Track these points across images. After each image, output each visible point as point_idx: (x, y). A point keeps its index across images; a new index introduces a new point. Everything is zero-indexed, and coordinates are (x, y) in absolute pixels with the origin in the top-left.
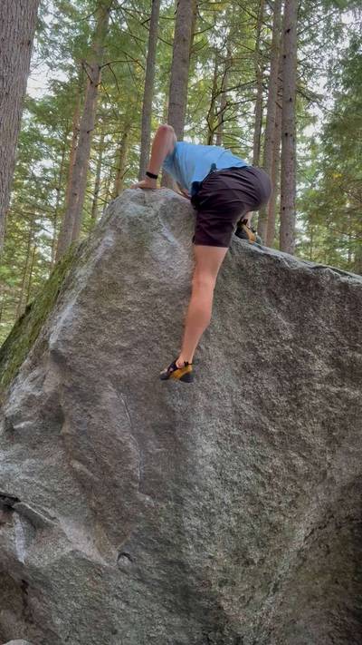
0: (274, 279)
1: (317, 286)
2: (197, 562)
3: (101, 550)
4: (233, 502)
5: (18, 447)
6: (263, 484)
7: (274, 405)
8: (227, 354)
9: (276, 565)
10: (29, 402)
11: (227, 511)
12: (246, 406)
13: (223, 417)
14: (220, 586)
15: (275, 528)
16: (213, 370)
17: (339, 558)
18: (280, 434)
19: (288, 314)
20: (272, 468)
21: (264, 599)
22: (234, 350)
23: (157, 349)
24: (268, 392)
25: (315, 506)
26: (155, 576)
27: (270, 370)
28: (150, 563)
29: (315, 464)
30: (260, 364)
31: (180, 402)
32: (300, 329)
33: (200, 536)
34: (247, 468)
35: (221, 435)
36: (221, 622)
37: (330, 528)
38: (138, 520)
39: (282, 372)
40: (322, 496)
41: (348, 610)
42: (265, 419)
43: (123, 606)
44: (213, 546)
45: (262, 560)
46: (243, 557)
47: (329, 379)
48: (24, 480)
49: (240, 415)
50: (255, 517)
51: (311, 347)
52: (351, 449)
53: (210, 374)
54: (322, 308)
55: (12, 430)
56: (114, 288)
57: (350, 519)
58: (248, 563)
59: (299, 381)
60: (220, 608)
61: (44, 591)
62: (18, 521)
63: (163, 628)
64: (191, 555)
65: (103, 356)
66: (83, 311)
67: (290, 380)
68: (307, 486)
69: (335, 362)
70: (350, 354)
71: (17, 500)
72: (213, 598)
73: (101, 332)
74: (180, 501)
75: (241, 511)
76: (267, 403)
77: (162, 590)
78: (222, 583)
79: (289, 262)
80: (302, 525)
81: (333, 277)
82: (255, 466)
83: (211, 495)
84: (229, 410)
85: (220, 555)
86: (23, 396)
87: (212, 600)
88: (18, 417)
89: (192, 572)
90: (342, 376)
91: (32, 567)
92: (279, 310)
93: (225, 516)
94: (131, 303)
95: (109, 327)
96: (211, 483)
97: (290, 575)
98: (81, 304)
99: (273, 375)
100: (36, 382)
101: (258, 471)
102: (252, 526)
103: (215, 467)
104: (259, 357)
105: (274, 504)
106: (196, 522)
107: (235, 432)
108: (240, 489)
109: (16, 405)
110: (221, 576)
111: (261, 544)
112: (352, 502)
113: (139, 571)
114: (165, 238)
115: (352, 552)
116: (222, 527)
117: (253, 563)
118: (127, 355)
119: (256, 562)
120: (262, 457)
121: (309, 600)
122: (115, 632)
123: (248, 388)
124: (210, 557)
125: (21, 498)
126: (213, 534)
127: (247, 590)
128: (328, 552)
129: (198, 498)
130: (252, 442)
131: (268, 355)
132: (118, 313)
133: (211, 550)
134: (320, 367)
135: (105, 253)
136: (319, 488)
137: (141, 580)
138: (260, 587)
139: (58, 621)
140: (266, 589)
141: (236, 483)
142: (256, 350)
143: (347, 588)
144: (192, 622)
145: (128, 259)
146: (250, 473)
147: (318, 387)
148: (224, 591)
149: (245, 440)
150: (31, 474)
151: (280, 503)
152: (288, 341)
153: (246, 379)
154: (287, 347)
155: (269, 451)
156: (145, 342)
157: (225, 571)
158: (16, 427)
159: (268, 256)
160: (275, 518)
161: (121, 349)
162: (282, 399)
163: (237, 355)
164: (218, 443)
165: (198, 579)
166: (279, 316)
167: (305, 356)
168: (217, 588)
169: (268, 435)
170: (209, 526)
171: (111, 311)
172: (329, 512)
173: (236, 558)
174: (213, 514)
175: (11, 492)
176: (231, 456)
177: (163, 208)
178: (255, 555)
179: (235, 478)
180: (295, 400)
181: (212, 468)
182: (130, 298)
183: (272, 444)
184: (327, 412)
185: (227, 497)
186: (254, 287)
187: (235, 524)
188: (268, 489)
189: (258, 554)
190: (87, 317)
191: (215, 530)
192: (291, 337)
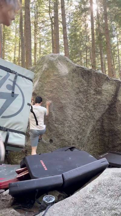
0: (83, 72)
1: (91, 74)
2: (68, 139)
9: (84, 140)
11: (74, 126)
12: (77, 101)
13: (73, 104)
14: (73, 145)
15: (83, 130)
17: (96, 140)
19: (85, 80)
20: (83, 116)
21: (81, 149)
23: (59, 90)
24: (82, 98)
25: (91, 125)
26: (58, 144)
28: (57, 141)
29: (91, 114)
30: (80, 92)
31: (64, 101)
32: (88, 83)
33: (68, 133)
34: (78, 116)
37: (94, 132)
38: (54, 130)
39: (84, 93)
40: (92, 123)
41: (98, 153)
42: (81, 104)
45: (81, 138)
46: (77, 137)
47: (94, 94)
49: (76, 104)
50: (80, 127)
51: (90, 87)
52: (99, 111)
54: (92, 78)
56: (48, 76)
57: (98, 129)
58: (78, 139)
59: (88, 95)
64: (66, 137)
65: (46, 93)
67: (86, 95)
68: (90, 120)
69: (95, 90)
70: (98, 88)
73: (45, 87)
74: (64, 124)
75: (76, 126)
76: (82, 101)
77: (60, 147)
79: (85, 69)
80: (89, 130)
81: (94, 71)
83: (71, 122)
85: (73, 137)
89: (67, 141)
90: (97, 93)
91: (29, 146)
92: (84, 79)
94: (52, 80)
95: (47, 86)
96: (71, 120)
97: (86, 143)
98: (40, 81)
102: (79, 130)
104: (80, 90)
105: (83, 124)
106: (67, 129)
107: (75, 108)
108: (76, 121)
110: (73, 142)
111: (80, 134)
112: (99, 125)
114: (59, 64)
115: (98, 138)
118: (51, 92)
121: (90, 151)
123: (78, 97)
124: (71, 137)
128: (94, 138)
129: (68, 123)
130: (78, 110)
131: (82, 90)
132: (49, 82)
133: (71, 136)
134: (92, 92)
135: (45, 69)
136: (92, 121)
137: (55, 146)
140: (82, 146)
143: (98, 147)
145: (51, 70)
146: (78, 117)
147: (92, 96)
151: (84, 124)
153: (77, 95)
154: (85, 88)
155: (82, 112)
156: (56, 88)
157: (74, 141)
159: (81, 67)
160: (83, 128)
161: (50, 91)
162: (85, 100)
163: (75, 90)
164: (72, 110)
165: (68, 143)
167: (89, 89)
169: (82, 108)
170: (70, 130)
171: (48, 82)
172: (94, 127)
174: (71, 127)
177: (58, 58)
179: (75, 118)
180: (87, 100)
181: (71, 116)
182: (52, 79)
183: (83, 110)
184: (94, 102)
185: (74, 123)
186: (78, 74)
187: (75, 129)
188: (82, 121)
189: (80, 137)
190: (41, 84)
191: (71, 131)
192: (86, 85)
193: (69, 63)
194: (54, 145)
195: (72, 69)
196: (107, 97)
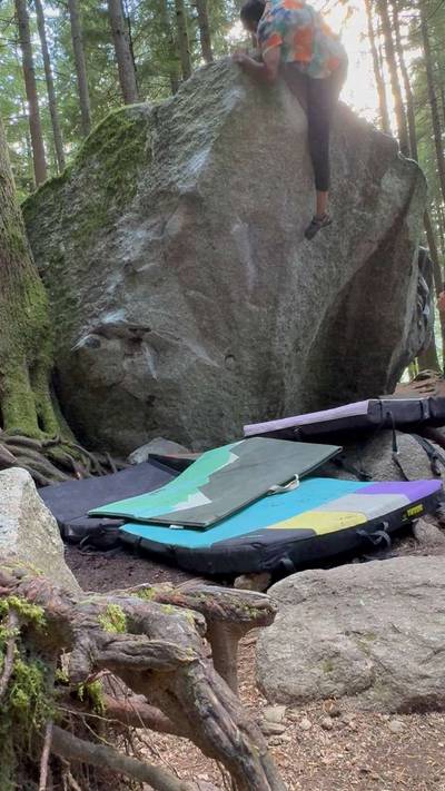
2: (279, 350)
3: (212, 357)
4: (301, 302)
5: (142, 287)
6: (316, 288)
10: (150, 247)
11: (298, 310)
14: (285, 367)
15: (313, 321)
18: (330, 248)
20: (322, 275)
25: (326, 307)
26: (249, 368)
28: (248, 359)
29: (339, 271)
33: (283, 330)
34: (311, 276)
36: (280, 395)
37: (323, 327)
38: (245, 325)
40: (331, 298)
43: (228, 395)
44: (288, 337)
46: (297, 345)
47: (360, 205)
48: (153, 313)
50: (309, 313)
55: (135, 273)
57: (332, 319)
60: (283, 384)
61: (174, 397)
62: (146, 349)
64: (276, 345)
65: (235, 194)
66: (218, 156)
70: (372, 186)
71: (148, 330)
72: (280, 377)
74: (276, 304)
75: (303, 309)
77: (251, 378)
78: (286, 365)
80: (319, 321)
82: (315, 274)
85: (289, 343)
86: (143, 243)
88: (141, 261)
89: (275, 358)
90: (365, 203)
91: (164, 381)
93: (296, 314)
96: (295, 288)
98: (216, 150)
100: (155, 228)
101: (316, 277)
102: (306, 321)
108: (306, 292)
109: (137, 251)
110: (287, 360)
111: (305, 335)
113: (239, 367)
116: (294, 322)
120: (319, 267)
122: (222, 415)
124: (286, 345)
125: (152, 327)
126: (289, 327)
129: (287, 300)
132: (251, 155)
133: (286, 340)
134: (357, 196)
137: (240, 373)
139: (184, 418)
141: (305, 288)
144: (264, 399)
146: (311, 280)
147: (355, 211)
150: (157, 307)
152: (345, 177)
154: (345, 181)
155: (323, 262)
157: (289, 356)
158: (139, 270)
165: (277, 363)
167: (351, 188)
168: (284, 370)
169: (324, 250)
170: (288, 322)
171: (244, 154)
172: (328, 313)
173: (294, 346)
174: (292, 312)
175: (143, 323)
179: (305, 283)
180: (342, 222)
181: (297, 277)
183: (325, 256)
184: (355, 230)
185: (299, 298)
187: (299, 319)
188: (318, 291)
189: (303, 343)
190: (222, 160)
191: (291, 324)
192: (347, 173)
194: (237, 371)
196: (386, 217)
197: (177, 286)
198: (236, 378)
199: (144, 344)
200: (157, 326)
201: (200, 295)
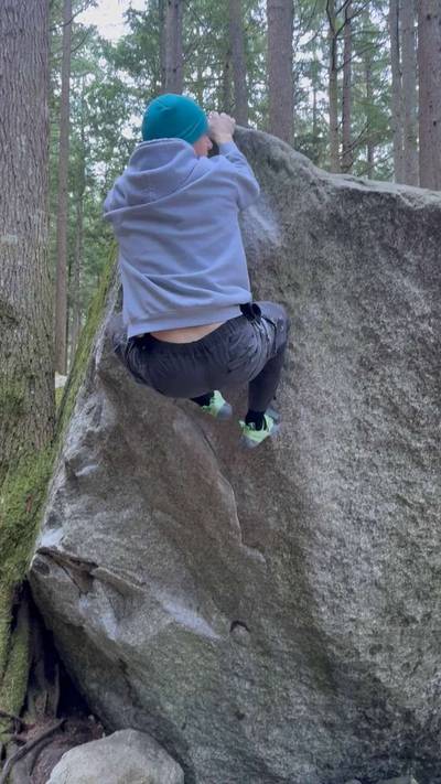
0: (390, 228)
2: (335, 627)
4: (373, 546)
5: (85, 498)
6: (414, 519)
7: (415, 411)
8: (334, 350)
10: (89, 441)
11: (367, 559)
12: (374, 417)
13: (342, 436)
14: (372, 653)
16: (316, 374)
18: (430, 449)
19: (419, 277)
20: (423, 496)
22: (345, 341)
24: (403, 394)
26: (283, 647)
27: (403, 363)
28: (273, 632)
30: (385, 355)
34: (387, 500)
35: (343, 461)
36: (381, 697)
38: (247, 580)
39: (420, 362)
42: (404, 431)
43: (247, 686)
44: (354, 605)
45: (427, 616)
46: (400, 614)
48: (99, 540)
49: (366, 430)
50: (409, 562)
53: (312, 381)
55: (75, 478)
58: (407, 621)
60: (376, 680)
61: (146, 673)
62: (100, 590)
63: (304, 708)
64: (325, 619)
71: (94, 565)
72: (364, 669)
74: (298, 553)
75: (387, 557)
76: (404, 409)
77: (294, 664)
78: (374, 650)
79: (411, 200)
82: (398, 496)
83: (339, 540)
84: (349, 427)
85: (365, 615)
86: (80, 434)
87: (363, 671)
88: (78, 462)
89: (330, 641)
91: (126, 646)
92: (405, 273)
93: (365, 566)
96: (337, 525)
99: (409, 368)
100: (92, 414)
101: (405, 502)
102: (406, 575)
103: (341, 504)
104: (382, 346)
105: (434, 543)
106: (325, 577)
107: (362, 454)
108: (380, 529)
109: (74, 446)
110: (370, 641)
111: (421, 596)
113: (260, 643)
116: (362, 581)
117: (414, 620)
119: (418, 618)
120: (408, 483)
122: (241, 717)
123: (373, 391)
124: (352, 620)
125: (99, 562)
126: (352, 590)
127: (412, 654)
129: (322, 546)
130: (390, 465)
131: (396, 342)
133: (351, 610)
137: (265, 653)
138: (429, 649)
139: (169, 707)
141: (375, 522)
142: (376, 338)
144: (341, 698)
146: (392, 507)
148: (378, 658)
149: (379, 464)
150: (106, 531)
152: (423, 317)
153: (368, 380)
154: (424, 326)
155: (416, 474)
157: (375, 634)
158: (78, 474)
159: (377, 194)
160: (438, 561)
162: (426, 400)
163: (348, 349)
164: (340, 471)
165: (340, 648)
166: (406, 282)
168: (368, 657)
169: (413, 452)
173: (388, 618)
174: (348, 565)
175: (85, 556)
176: (362, 487)
178: (416, 610)
179: (372, 515)
181: (335, 506)
183: (419, 464)
185: (364, 540)
186: (360, 245)
187: (380, 574)
188: (423, 525)
189: (421, 609)
191: (354, 584)
192: (428, 310)
193: (290, 174)
194: (260, 649)
195: (308, 214)
197: (139, 500)
198: (262, 661)
199: (96, 583)
200: (108, 560)
201: (169, 518)
